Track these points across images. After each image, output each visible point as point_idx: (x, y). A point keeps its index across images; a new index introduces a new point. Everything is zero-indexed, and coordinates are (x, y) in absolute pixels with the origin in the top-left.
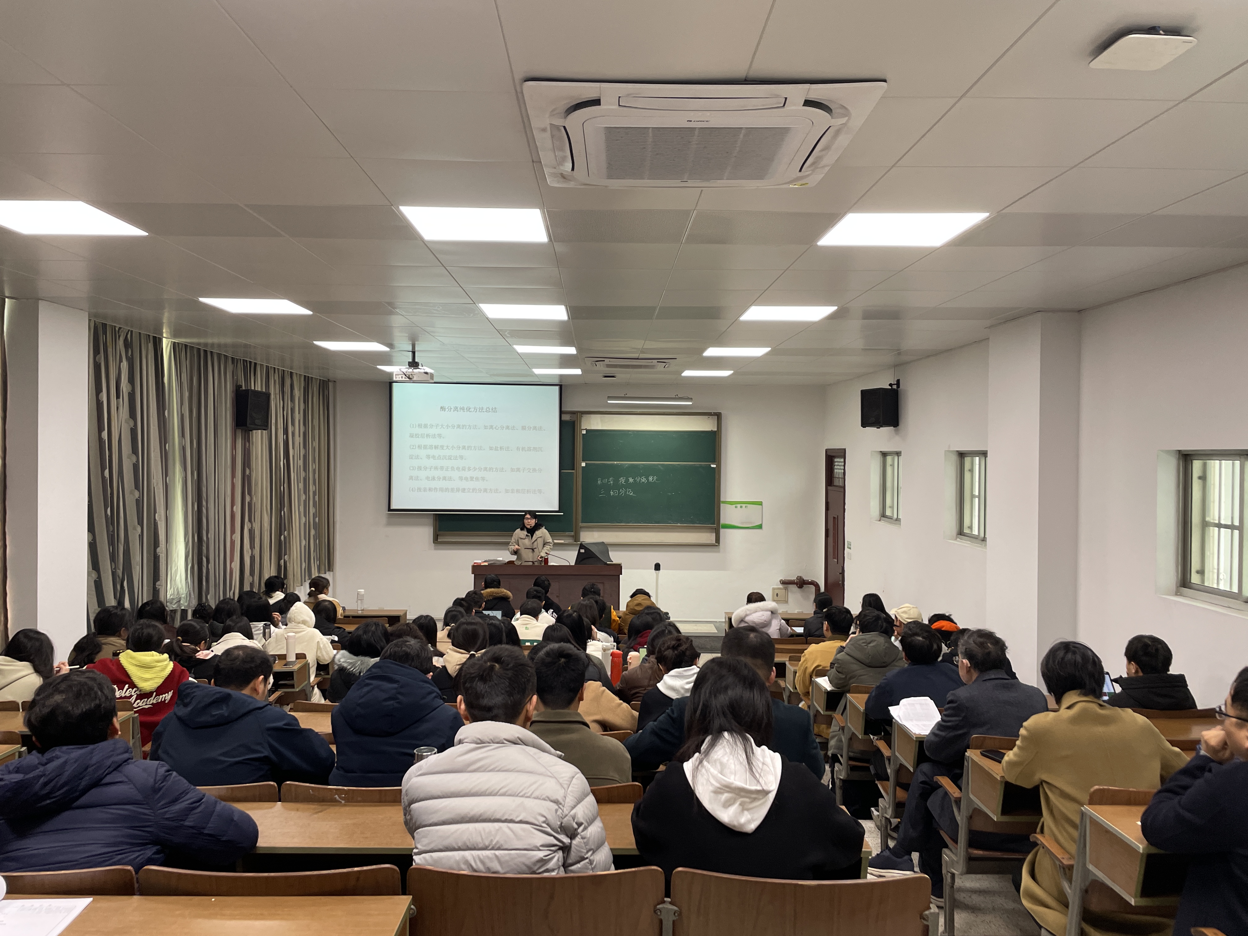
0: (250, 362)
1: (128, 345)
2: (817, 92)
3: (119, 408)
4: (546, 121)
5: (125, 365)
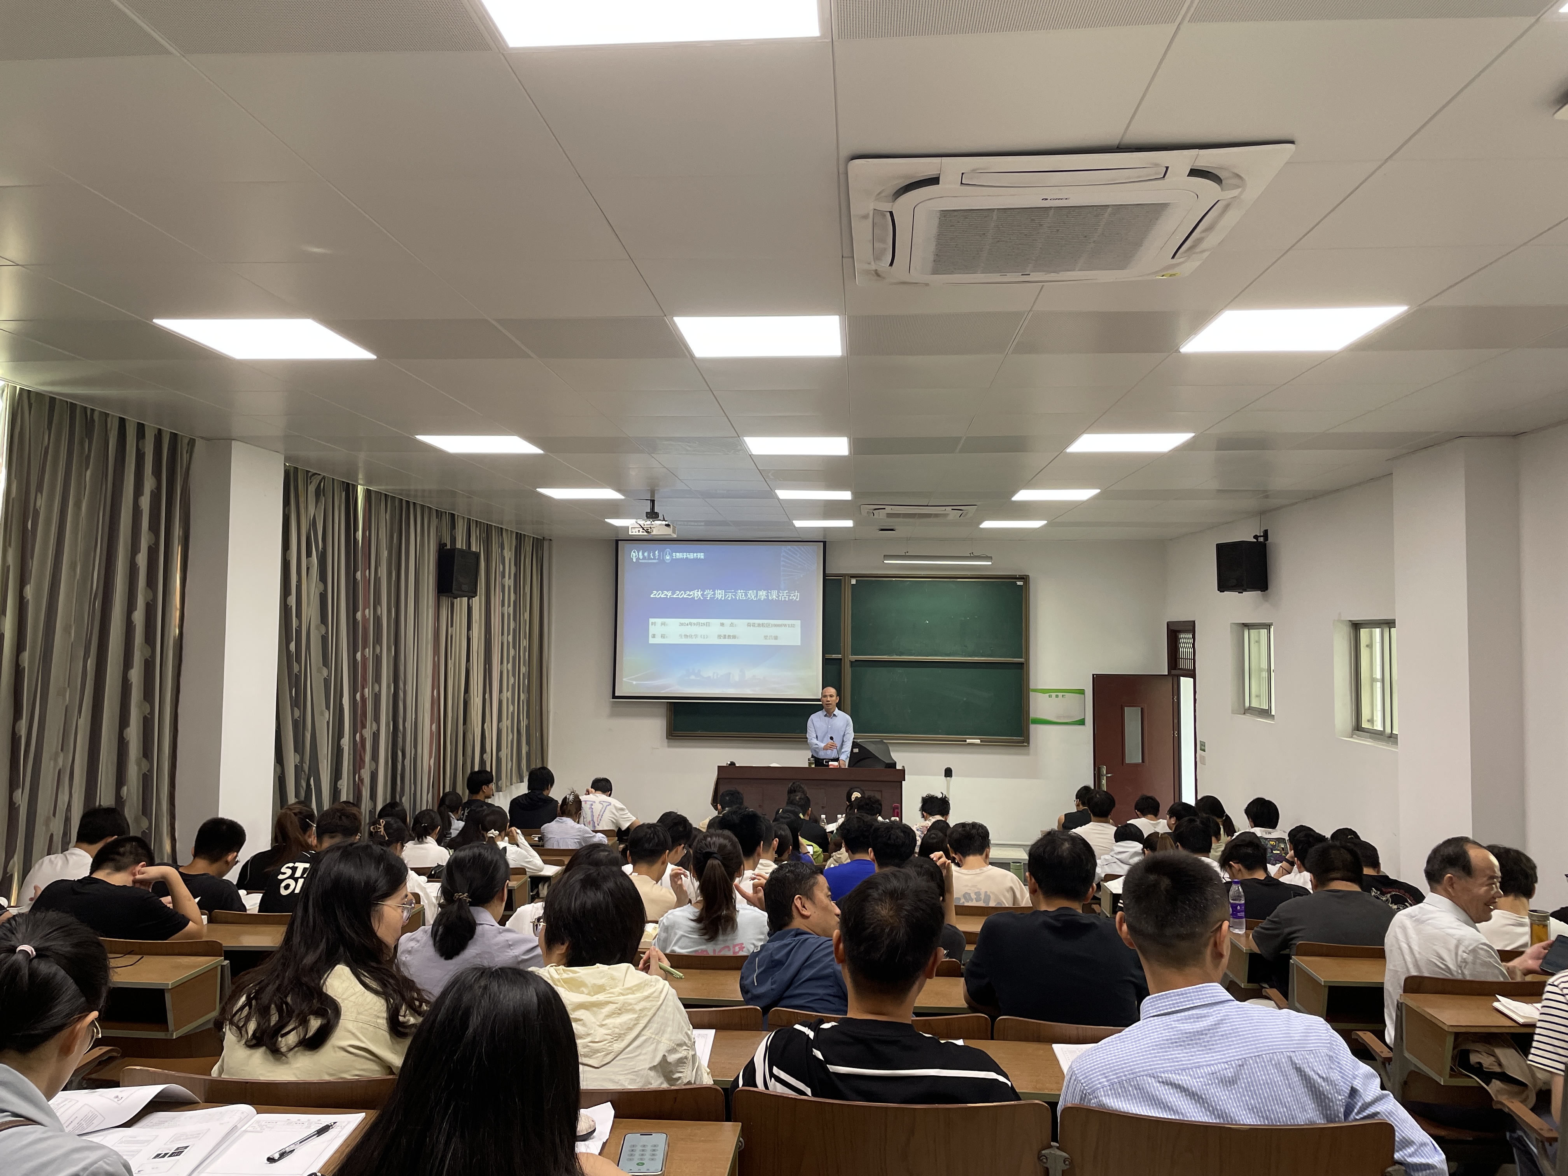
0: (456, 515)
1: (320, 494)
2: (1206, 159)
3: (310, 569)
4: (871, 206)
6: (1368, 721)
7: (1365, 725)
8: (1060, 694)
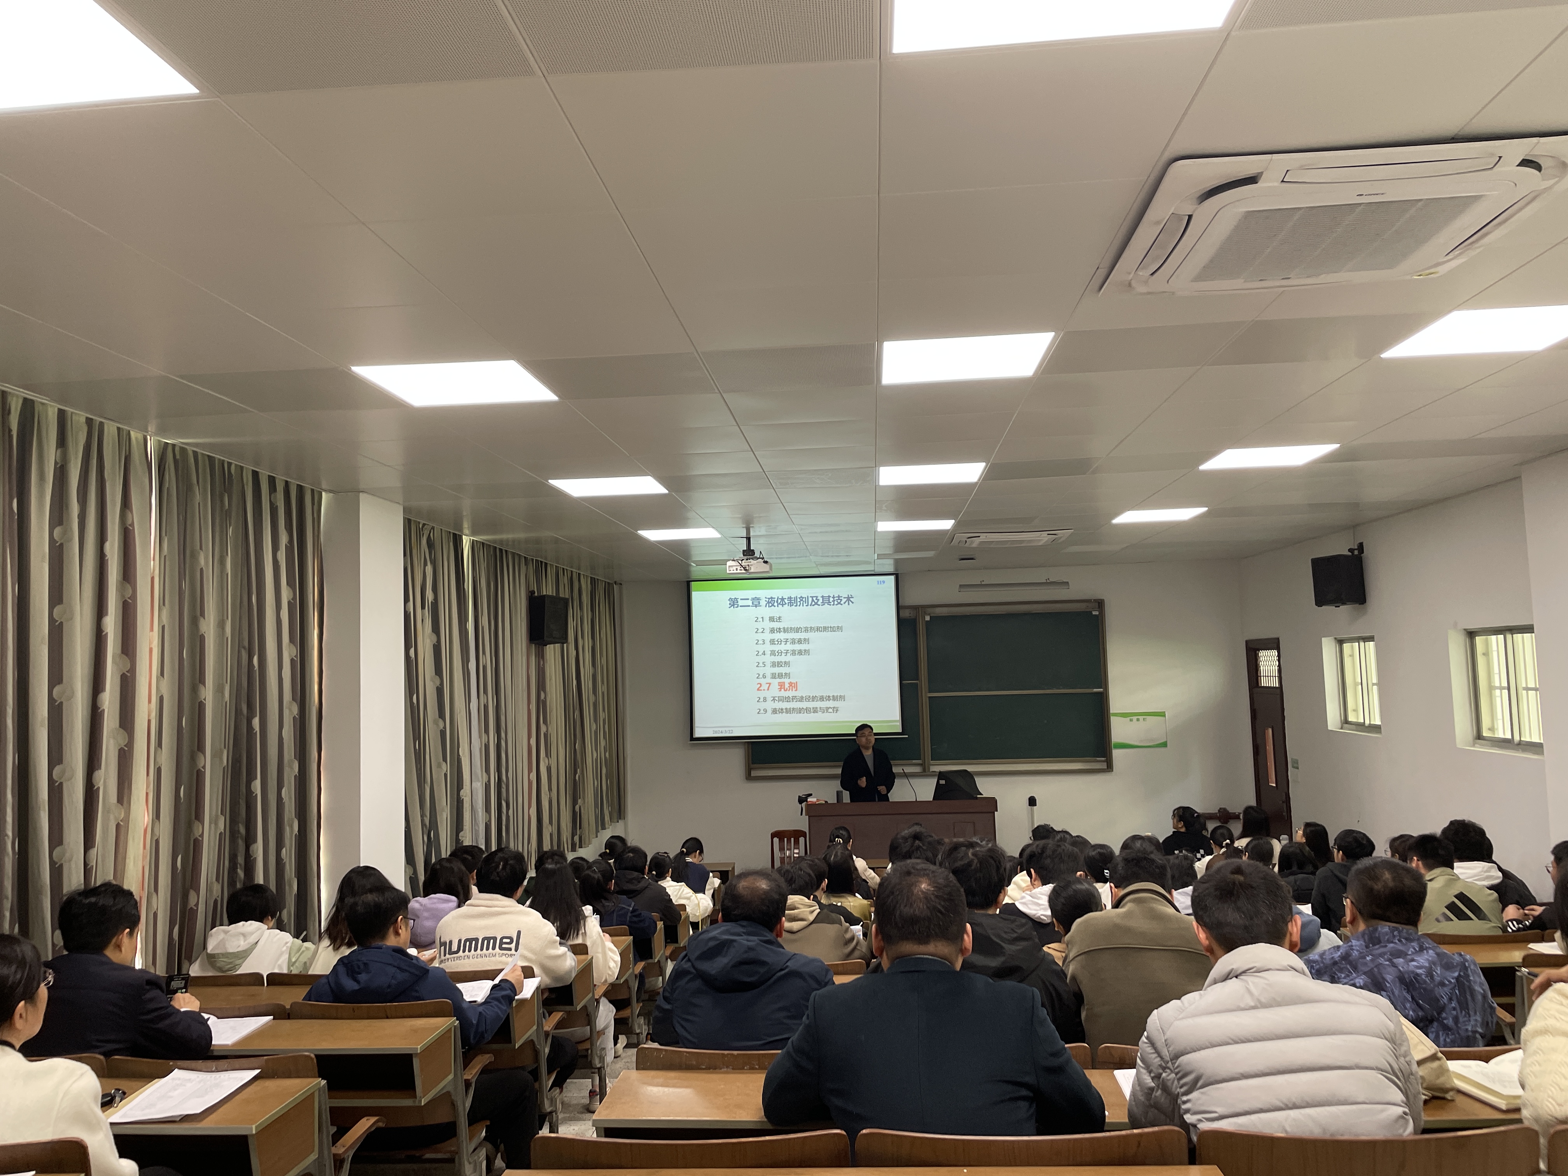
0: (541, 562)
1: (430, 545)
2: (1546, 147)
3: (424, 620)
4: (1169, 210)
5: (429, 569)
6: (1489, 729)
7: (1485, 733)
8: (1141, 718)
